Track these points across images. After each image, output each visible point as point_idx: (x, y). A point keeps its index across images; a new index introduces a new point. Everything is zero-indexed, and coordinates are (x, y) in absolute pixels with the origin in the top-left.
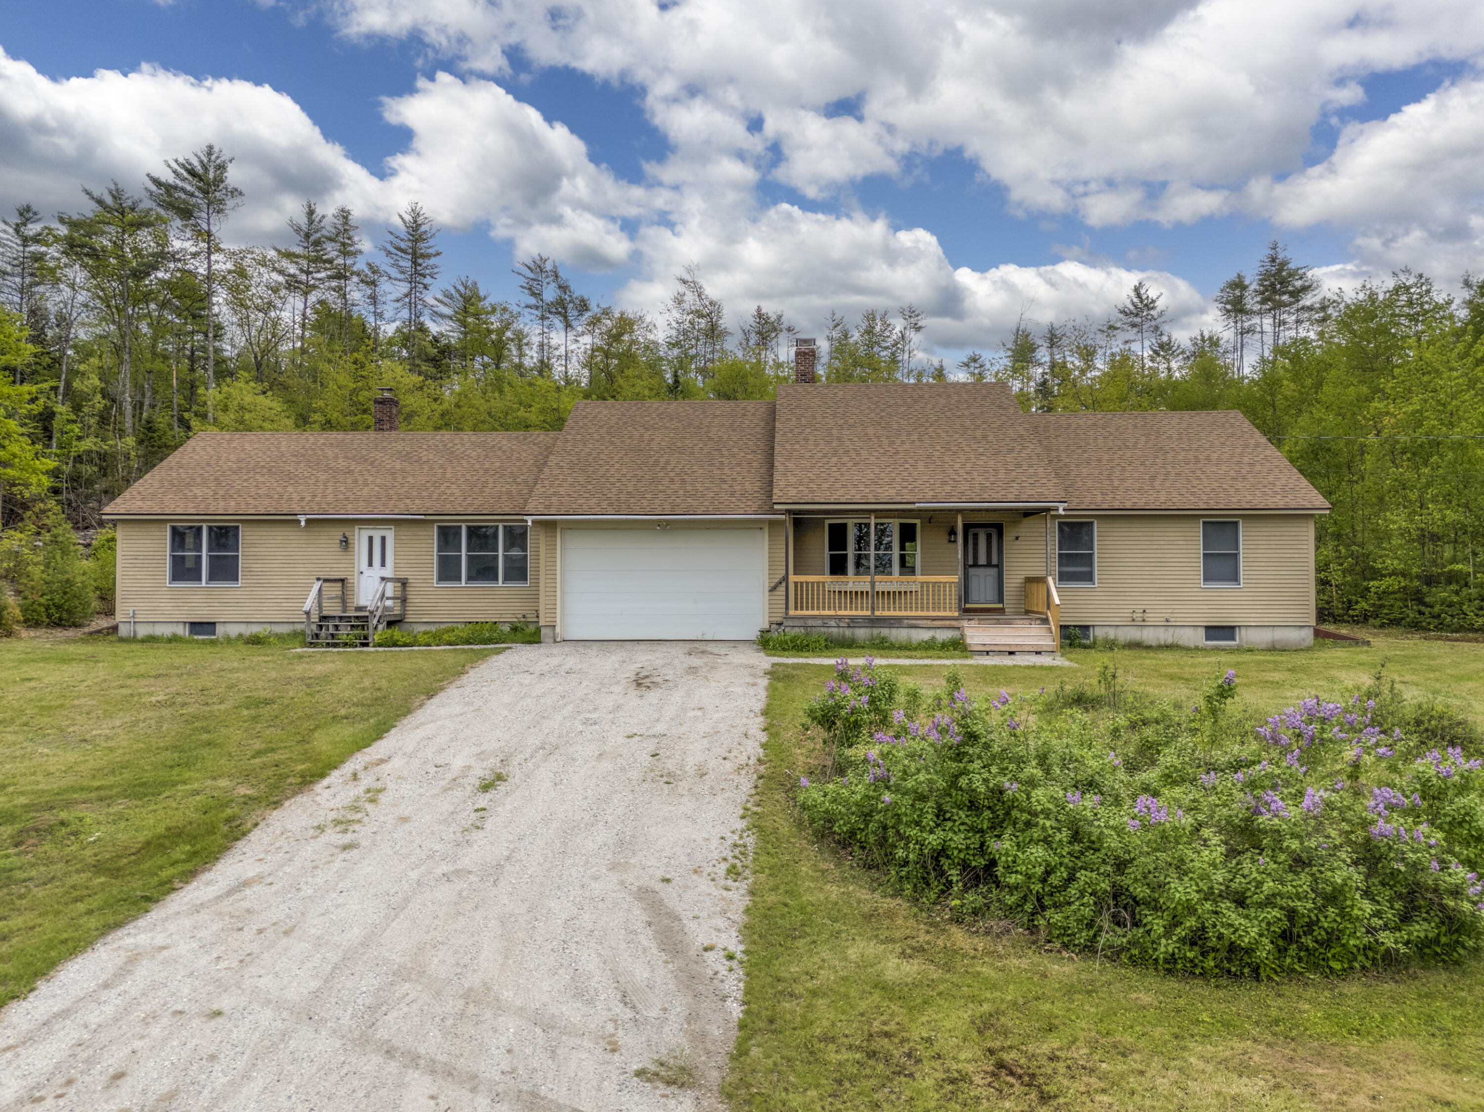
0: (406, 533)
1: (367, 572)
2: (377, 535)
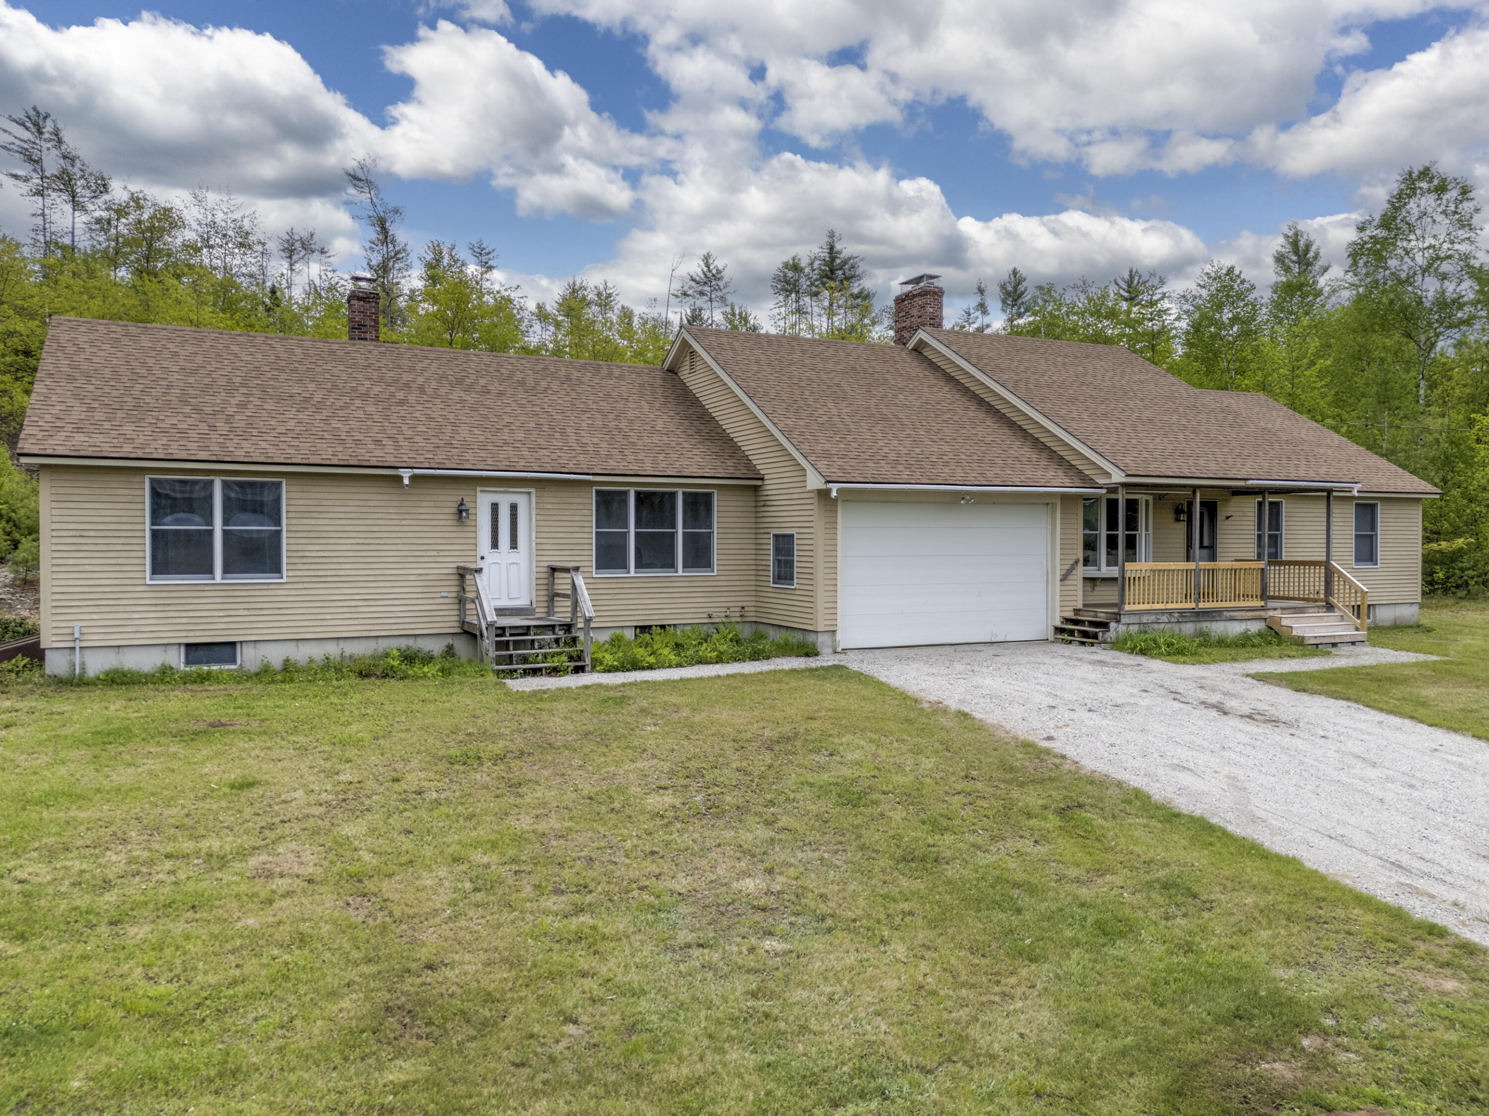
0: (552, 498)
1: (492, 557)
2: (504, 501)
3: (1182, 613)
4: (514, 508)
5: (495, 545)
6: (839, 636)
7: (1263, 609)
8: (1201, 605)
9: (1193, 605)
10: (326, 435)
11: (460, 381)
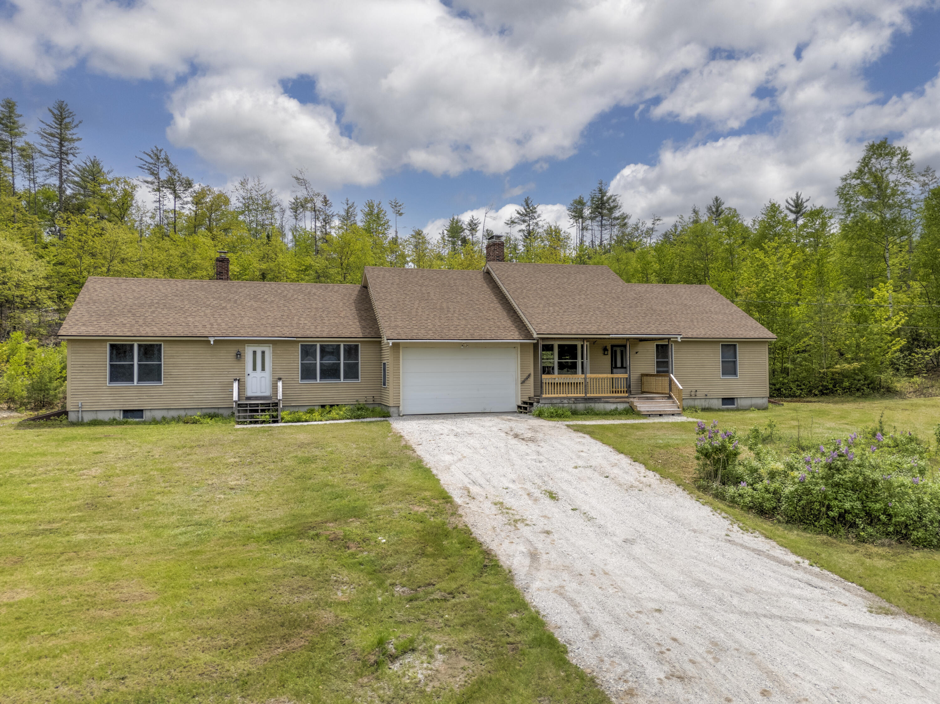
0: (281, 349)
1: (253, 374)
2: (259, 350)
3: (576, 399)
4: (263, 353)
5: (254, 369)
6: (401, 409)
7: (627, 397)
8: (588, 395)
9: (584, 395)
10: (183, 324)
11: (255, 297)
